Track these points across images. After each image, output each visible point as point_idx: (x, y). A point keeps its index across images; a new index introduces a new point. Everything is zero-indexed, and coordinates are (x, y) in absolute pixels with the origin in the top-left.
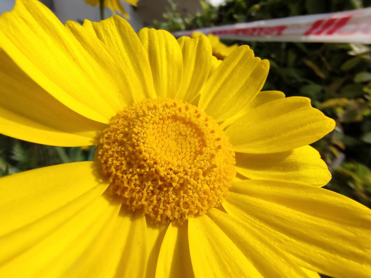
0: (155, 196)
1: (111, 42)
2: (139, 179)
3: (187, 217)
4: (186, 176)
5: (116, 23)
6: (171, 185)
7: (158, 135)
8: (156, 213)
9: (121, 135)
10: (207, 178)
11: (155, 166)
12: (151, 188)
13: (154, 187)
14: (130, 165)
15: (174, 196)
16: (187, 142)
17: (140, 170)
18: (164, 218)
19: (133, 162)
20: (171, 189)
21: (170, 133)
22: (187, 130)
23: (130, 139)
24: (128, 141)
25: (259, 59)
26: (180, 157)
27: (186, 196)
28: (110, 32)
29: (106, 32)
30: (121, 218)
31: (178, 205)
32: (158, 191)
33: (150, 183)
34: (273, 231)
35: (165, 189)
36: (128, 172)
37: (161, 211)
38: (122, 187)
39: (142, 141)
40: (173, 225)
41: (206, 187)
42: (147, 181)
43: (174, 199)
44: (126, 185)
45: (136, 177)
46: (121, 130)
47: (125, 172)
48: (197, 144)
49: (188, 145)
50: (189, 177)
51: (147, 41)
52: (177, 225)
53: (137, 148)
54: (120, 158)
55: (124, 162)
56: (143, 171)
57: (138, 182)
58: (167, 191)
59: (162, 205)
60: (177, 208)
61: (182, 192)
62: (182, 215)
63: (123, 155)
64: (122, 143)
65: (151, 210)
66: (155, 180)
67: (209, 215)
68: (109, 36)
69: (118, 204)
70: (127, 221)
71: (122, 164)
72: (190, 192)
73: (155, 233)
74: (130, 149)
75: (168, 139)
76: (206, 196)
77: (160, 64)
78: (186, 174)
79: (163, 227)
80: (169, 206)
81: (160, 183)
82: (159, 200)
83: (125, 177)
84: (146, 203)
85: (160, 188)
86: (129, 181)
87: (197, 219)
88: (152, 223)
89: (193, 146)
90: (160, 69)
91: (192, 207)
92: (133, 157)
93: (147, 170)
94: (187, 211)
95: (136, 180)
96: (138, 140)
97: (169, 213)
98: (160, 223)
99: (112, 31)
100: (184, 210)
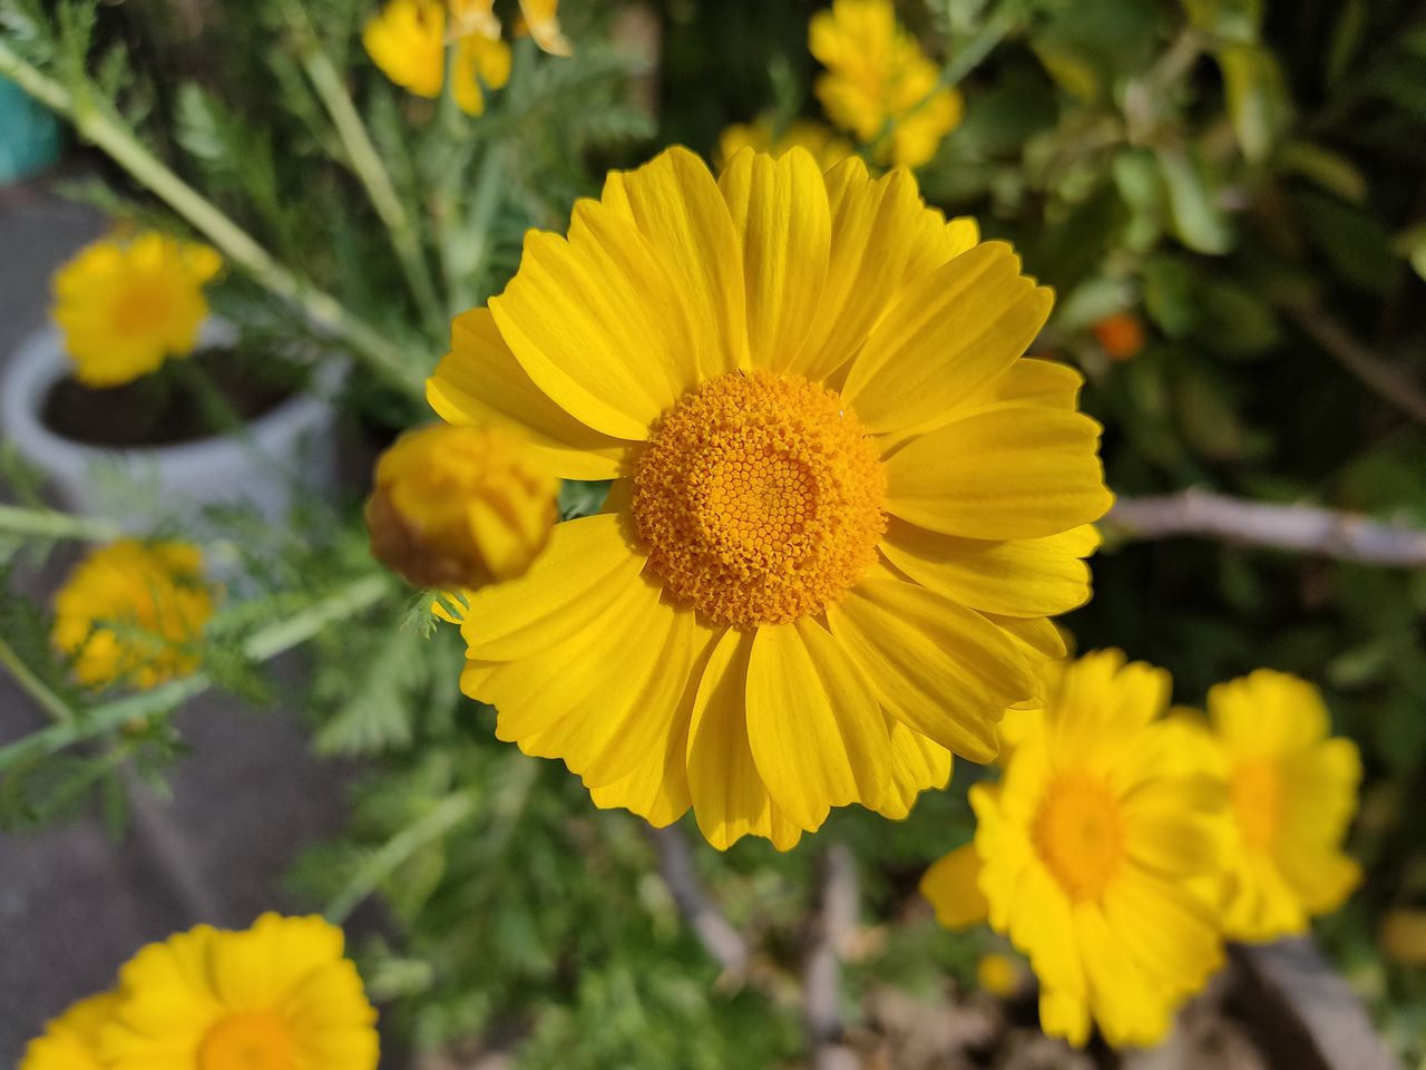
0: (712, 589)
1: (661, 218)
2: (692, 559)
3: (756, 624)
4: (762, 570)
5: (674, 166)
6: (738, 577)
7: (730, 486)
8: (711, 610)
9: (670, 477)
10: (803, 572)
11: (718, 547)
12: (708, 577)
13: (712, 575)
14: (679, 535)
15: (741, 593)
16: (783, 502)
17: (695, 549)
18: (723, 619)
19: (685, 534)
20: (738, 584)
21: (754, 481)
22: (788, 476)
23: (683, 492)
24: (680, 493)
25: (1031, 282)
26: (762, 532)
27: (759, 596)
28: (659, 193)
29: (651, 194)
30: (661, 607)
31: (746, 606)
32: (717, 583)
33: (706, 569)
34: (892, 670)
35: (729, 582)
36: (676, 547)
37: (718, 610)
38: (666, 565)
39: (703, 501)
40: (735, 629)
41: (799, 585)
42: (704, 566)
43: (739, 597)
44: (672, 566)
45: (688, 557)
46: (670, 466)
47: (672, 547)
48: (800, 509)
49: (783, 509)
50: (768, 571)
51: (746, 206)
52: (740, 629)
53: (694, 513)
54: (665, 521)
55: (672, 530)
56: (698, 550)
57: (689, 565)
58: (732, 585)
59: (720, 601)
60: (744, 610)
61: (754, 590)
62: (750, 620)
63: (669, 517)
64: (668, 494)
65: (704, 605)
66: (714, 567)
67: (796, 624)
68: (658, 205)
69: (657, 586)
70: (669, 611)
71: (667, 531)
72: (768, 592)
73: (708, 634)
74: (683, 509)
75: (750, 493)
76: (795, 600)
77: (768, 273)
78: (765, 564)
79: (720, 629)
80: (731, 606)
81: (722, 572)
82: (716, 594)
83: (671, 554)
84: (697, 596)
85: (722, 579)
86: (677, 560)
87: (774, 628)
88: (703, 620)
89: (792, 511)
90: (767, 283)
91: (767, 612)
92: (686, 525)
93: (705, 551)
94: (758, 616)
95: (687, 562)
96: (696, 499)
97: (730, 614)
98: (716, 624)
99: (663, 188)
100: (752, 614)
